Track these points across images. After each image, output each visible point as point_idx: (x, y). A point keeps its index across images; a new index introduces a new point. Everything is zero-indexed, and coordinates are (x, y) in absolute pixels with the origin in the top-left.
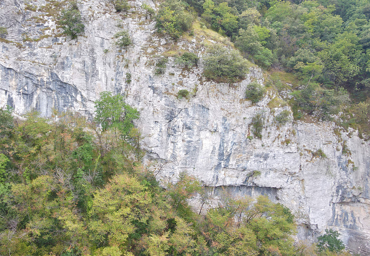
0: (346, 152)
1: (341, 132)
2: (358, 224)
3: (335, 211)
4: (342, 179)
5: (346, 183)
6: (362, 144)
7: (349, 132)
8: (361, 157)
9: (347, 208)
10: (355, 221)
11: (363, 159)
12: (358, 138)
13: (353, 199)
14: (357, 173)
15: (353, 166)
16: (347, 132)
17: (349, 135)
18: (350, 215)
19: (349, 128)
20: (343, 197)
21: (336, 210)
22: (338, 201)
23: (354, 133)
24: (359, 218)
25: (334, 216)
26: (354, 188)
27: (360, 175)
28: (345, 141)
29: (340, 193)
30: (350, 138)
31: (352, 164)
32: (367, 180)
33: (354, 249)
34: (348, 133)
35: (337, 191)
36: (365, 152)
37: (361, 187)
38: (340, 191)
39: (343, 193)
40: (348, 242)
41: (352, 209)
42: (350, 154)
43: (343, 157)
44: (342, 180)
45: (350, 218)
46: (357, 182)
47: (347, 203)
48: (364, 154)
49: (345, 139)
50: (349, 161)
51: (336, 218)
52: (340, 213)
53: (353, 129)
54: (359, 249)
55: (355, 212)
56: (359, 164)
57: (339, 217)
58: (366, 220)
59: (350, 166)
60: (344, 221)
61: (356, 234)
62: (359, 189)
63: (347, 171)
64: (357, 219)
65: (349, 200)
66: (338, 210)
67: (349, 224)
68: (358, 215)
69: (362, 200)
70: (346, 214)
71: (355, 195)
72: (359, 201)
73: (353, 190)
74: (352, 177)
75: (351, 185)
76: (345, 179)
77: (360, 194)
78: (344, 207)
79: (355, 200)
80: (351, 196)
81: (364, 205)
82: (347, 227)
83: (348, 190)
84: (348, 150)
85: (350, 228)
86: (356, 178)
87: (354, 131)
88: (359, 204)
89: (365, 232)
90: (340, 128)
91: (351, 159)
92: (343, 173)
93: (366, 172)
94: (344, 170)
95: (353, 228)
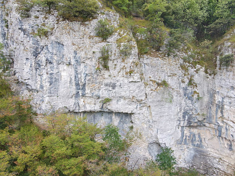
0: (192, 85)
1: (190, 68)
2: (204, 143)
3: (183, 133)
4: (188, 106)
5: (192, 110)
6: (207, 78)
7: (197, 68)
8: (205, 89)
9: (195, 131)
10: (201, 141)
11: (208, 90)
12: (204, 73)
13: (199, 123)
14: (202, 103)
15: (198, 96)
16: (195, 68)
17: (197, 71)
18: (197, 136)
19: (197, 65)
20: (189, 122)
21: (185, 132)
22: (185, 124)
23: (201, 69)
24: (204, 139)
25: (183, 137)
26: (198, 114)
27: (204, 104)
28: (192, 76)
29: (186, 119)
30: (197, 73)
31: (197, 95)
32: (210, 108)
33: (197, 164)
34: (195, 70)
35: (184, 117)
36: (210, 85)
37: (205, 113)
38: (187, 116)
39: (189, 118)
40: (193, 158)
41: (199, 131)
42: (196, 86)
43: (189, 88)
44: (188, 108)
45: (197, 139)
46: (201, 110)
47: (193, 127)
48: (208, 86)
49: (193, 74)
50: (195, 92)
51: (184, 138)
52: (188, 134)
53: (201, 66)
54: (201, 164)
55: (201, 134)
56: (204, 95)
57: (187, 138)
58: (210, 141)
59: (196, 96)
60: (192, 141)
61: (201, 151)
62: (203, 115)
63: (193, 100)
64: (203, 140)
65: (196, 125)
66: (187, 132)
67: (196, 143)
68: (204, 137)
69: (207, 125)
70: (194, 135)
71: (199, 120)
72: (205, 126)
73: (197, 116)
74: (197, 105)
75: (196, 112)
76: (190, 106)
77: (204, 119)
78: (192, 130)
79: (201, 124)
80: (196, 121)
81: (210, 129)
82: (194, 145)
83: (193, 116)
84: (194, 83)
85: (197, 146)
86: (201, 106)
87: (201, 68)
88: (205, 128)
89: (209, 150)
90: (188, 65)
91: (197, 91)
92: (189, 102)
93: (210, 102)
94: (189, 99)
95: (199, 147)
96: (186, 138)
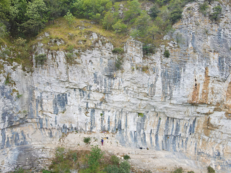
0: (10, 83)
1: (5, 65)
2: (28, 139)
3: (5, 135)
4: (7, 106)
5: (12, 109)
6: (26, 75)
7: (14, 66)
8: (25, 86)
9: (18, 130)
10: (25, 138)
11: (27, 87)
12: (22, 71)
13: (21, 121)
14: (22, 100)
15: (18, 94)
16: (12, 65)
17: (14, 69)
18: (20, 135)
19: (14, 62)
20: (10, 122)
21: (6, 134)
22: (6, 126)
23: (18, 67)
24: (28, 135)
25: (5, 140)
26: (20, 112)
27: (25, 101)
28: (9, 74)
29: (7, 119)
30: (15, 70)
32: (31, 104)
33: (23, 161)
34: (12, 67)
35: (3, 118)
37: (26, 110)
38: (7, 117)
39: (9, 118)
40: (18, 157)
41: (22, 129)
42: (15, 84)
43: (7, 87)
44: (7, 108)
46: (22, 107)
47: (15, 126)
48: (27, 83)
49: (10, 72)
50: (14, 90)
51: (6, 141)
52: (10, 135)
53: (18, 63)
54: (27, 160)
55: (25, 131)
56: (24, 92)
57: (10, 139)
58: (34, 135)
59: (15, 94)
60: (15, 141)
61: (25, 148)
62: (25, 112)
63: (12, 99)
64: (27, 136)
65: (18, 123)
66: (8, 134)
67: (19, 142)
68: (27, 133)
69: (29, 120)
70: (17, 135)
71: (21, 117)
72: (27, 122)
73: (19, 115)
74: (17, 103)
75: (17, 110)
76: (10, 106)
77: (26, 116)
78: (14, 130)
79: (23, 122)
80: (18, 119)
81: (32, 124)
82: (18, 145)
83: (15, 115)
84: (12, 81)
85: (21, 145)
86: (22, 104)
87: (18, 65)
88: (28, 124)
89: (33, 144)
90: (3, 62)
91: (16, 88)
92: (7, 101)
93: (30, 98)
94: (8, 98)
95: (23, 144)
96: (8, 140)
